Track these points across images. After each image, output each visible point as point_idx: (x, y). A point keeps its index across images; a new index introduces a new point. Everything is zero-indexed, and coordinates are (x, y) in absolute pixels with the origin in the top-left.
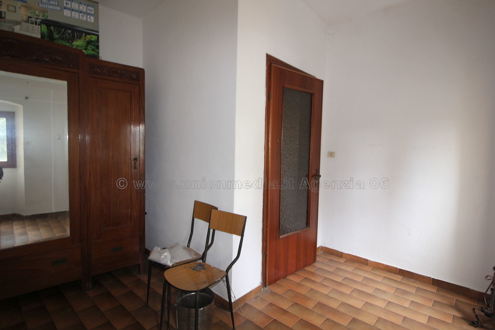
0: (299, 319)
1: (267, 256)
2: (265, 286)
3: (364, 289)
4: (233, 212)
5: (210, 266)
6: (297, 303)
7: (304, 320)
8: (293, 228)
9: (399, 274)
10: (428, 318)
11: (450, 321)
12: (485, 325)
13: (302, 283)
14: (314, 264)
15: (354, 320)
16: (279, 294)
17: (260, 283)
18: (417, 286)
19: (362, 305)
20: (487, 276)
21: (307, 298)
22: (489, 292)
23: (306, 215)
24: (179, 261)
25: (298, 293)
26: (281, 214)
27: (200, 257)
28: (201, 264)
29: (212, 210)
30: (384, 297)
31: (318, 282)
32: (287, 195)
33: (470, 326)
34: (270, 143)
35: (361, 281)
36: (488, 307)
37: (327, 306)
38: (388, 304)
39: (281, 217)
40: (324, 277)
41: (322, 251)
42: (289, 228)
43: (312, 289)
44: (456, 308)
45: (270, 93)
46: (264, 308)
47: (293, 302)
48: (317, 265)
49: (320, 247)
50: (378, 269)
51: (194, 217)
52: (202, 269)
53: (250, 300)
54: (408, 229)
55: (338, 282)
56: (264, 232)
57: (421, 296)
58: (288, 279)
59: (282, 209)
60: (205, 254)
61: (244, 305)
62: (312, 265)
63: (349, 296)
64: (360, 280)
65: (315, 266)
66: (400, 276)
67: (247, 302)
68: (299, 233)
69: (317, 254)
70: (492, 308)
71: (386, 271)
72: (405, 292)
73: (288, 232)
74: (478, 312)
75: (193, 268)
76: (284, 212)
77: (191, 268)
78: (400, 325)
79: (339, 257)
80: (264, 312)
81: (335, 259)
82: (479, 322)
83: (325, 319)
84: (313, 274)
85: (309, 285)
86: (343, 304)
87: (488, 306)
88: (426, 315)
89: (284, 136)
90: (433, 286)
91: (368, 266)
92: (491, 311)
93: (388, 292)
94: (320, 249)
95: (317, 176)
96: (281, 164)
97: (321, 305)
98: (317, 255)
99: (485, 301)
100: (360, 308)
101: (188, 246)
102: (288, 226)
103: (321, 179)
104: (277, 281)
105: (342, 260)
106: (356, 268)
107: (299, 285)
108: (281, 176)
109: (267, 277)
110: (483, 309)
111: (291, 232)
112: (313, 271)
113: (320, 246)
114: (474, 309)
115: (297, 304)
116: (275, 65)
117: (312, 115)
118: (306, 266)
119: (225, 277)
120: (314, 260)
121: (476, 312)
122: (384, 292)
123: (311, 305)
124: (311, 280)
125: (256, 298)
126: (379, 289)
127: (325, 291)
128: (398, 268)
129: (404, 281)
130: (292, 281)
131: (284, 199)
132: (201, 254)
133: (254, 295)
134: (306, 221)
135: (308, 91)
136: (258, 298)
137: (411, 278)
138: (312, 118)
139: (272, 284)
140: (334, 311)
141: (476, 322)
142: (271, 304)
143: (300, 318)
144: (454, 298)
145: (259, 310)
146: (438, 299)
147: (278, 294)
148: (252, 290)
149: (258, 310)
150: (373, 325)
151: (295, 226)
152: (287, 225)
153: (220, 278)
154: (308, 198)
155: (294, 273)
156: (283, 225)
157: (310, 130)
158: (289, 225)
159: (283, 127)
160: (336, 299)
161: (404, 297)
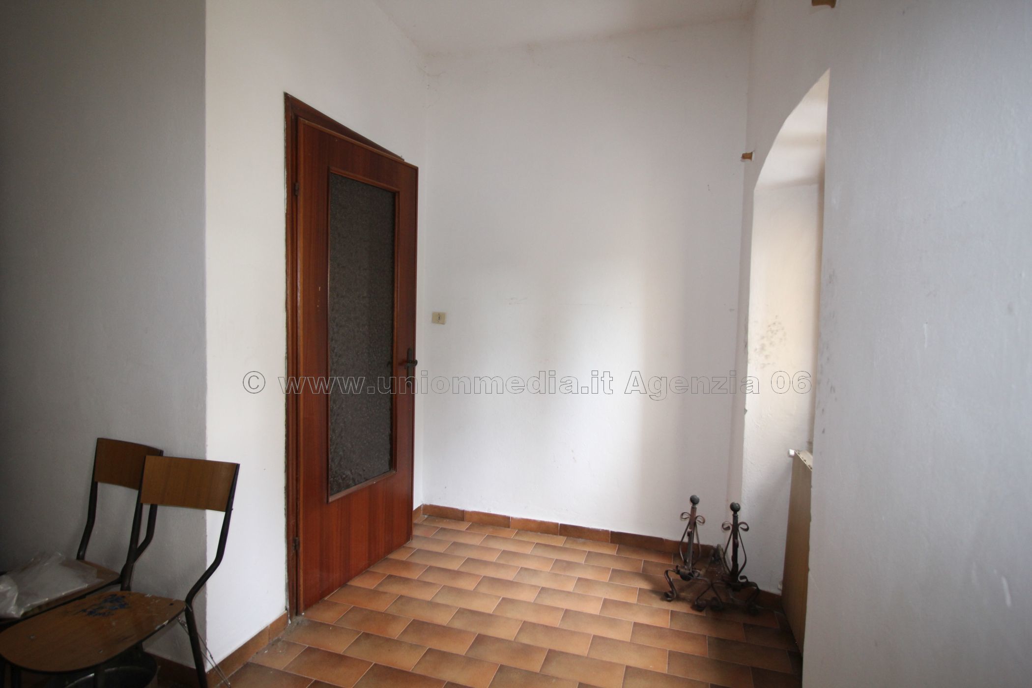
0: (371, 666)
1: (299, 544)
2: (297, 613)
3: (502, 574)
4: (205, 456)
5: (143, 596)
6: (369, 634)
7: (381, 665)
8: (360, 475)
9: (561, 534)
10: (603, 602)
11: (633, 600)
12: (683, 594)
13: (381, 589)
14: (408, 545)
15: (480, 639)
16: (328, 625)
17: (284, 609)
18: (587, 549)
19: (496, 605)
20: (682, 514)
21: (388, 618)
22: (686, 540)
23: (389, 445)
24: (47, 599)
25: (372, 611)
26: (332, 448)
27: (116, 577)
28: (115, 595)
29: (145, 457)
30: (535, 581)
31: (414, 580)
32: (344, 406)
33: (662, 602)
34: (299, 294)
35: (496, 560)
36: (685, 565)
37: (428, 624)
38: (540, 593)
39: (330, 456)
40: (427, 566)
41: (426, 515)
42: (351, 477)
43: (401, 597)
44: (645, 575)
45: (297, 181)
46: (291, 663)
47: (359, 632)
48: (415, 544)
49: (422, 507)
50: (527, 530)
51: (95, 480)
52: (116, 609)
53: (257, 653)
54: (573, 451)
55: (454, 571)
56: (291, 494)
57: (593, 566)
58: (352, 586)
59: (334, 438)
60: (128, 570)
61: (242, 668)
62: (404, 547)
63: (474, 593)
64: (493, 558)
65: (410, 548)
66: (562, 537)
67: (250, 660)
68: (373, 484)
69: (415, 521)
70: (691, 565)
71: (541, 533)
72: (569, 565)
73: (348, 486)
74: (673, 576)
75: (89, 610)
76: (337, 444)
77: (84, 611)
78: (558, 627)
79: (459, 520)
80: (292, 673)
81: (449, 527)
82: (674, 592)
83: (425, 651)
84: (406, 565)
85: (396, 589)
86: (462, 612)
87: (685, 561)
88: (600, 598)
89: (333, 279)
90: (613, 544)
91: (510, 529)
92: (689, 570)
93: (541, 571)
94: (422, 512)
95: (410, 362)
96: (329, 341)
97: (418, 626)
98: (416, 524)
99: (681, 555)
100: (491, 613)
101: (80, 557)
102: (348, 473)
103: (418, 369)
104: (326, 596)
105: (463, 526)
106: (490, 537)
107: (375, 593)
108: (329, 368)
109: (302, 592)
110: (679, 569)
111: (355, 485)
112: (404, 559)
113: (421, 505)
114: (667, 572)
115: (367, 635)
116: (307, 121)
117: (396, 236)
118: (391, 549)
119: (183, 614)
120: (409, 536)
121: (670, 576)
122: (535, 572)
123: (396, 631)
124: (401, 578)
125: (273, 645)
126: (526, 569)
127: (426, 595)
128: (558, 524)
129: (568, 546)
130: (360, 588)
131: (338, 415)
132: (119, 569)
133: (269, 638)
134: (389, 457)
135: (385, 185)
136: (279, 644)
137: (579, 537)
138: (396, 244)
139: (314, 606)
140: (444, 631)
141: (670, 592)
142: (310, 650)
143: (373, 664)
144: (640, 559)
145: (280, 671)
146: (618, 566)
147: (327, 623)
148: (263, 629)
149: (278, 671)
150: (513, 640)
151: (364, 470)
152: (345, 472)
153: (167, 621)
154: (391, 409)
155: (364, 571)
156: (336, 472)
157: (393, 268)
158: (351, 471)
159: (331, 260)
160: (447, 606)
161: (568, 574)
